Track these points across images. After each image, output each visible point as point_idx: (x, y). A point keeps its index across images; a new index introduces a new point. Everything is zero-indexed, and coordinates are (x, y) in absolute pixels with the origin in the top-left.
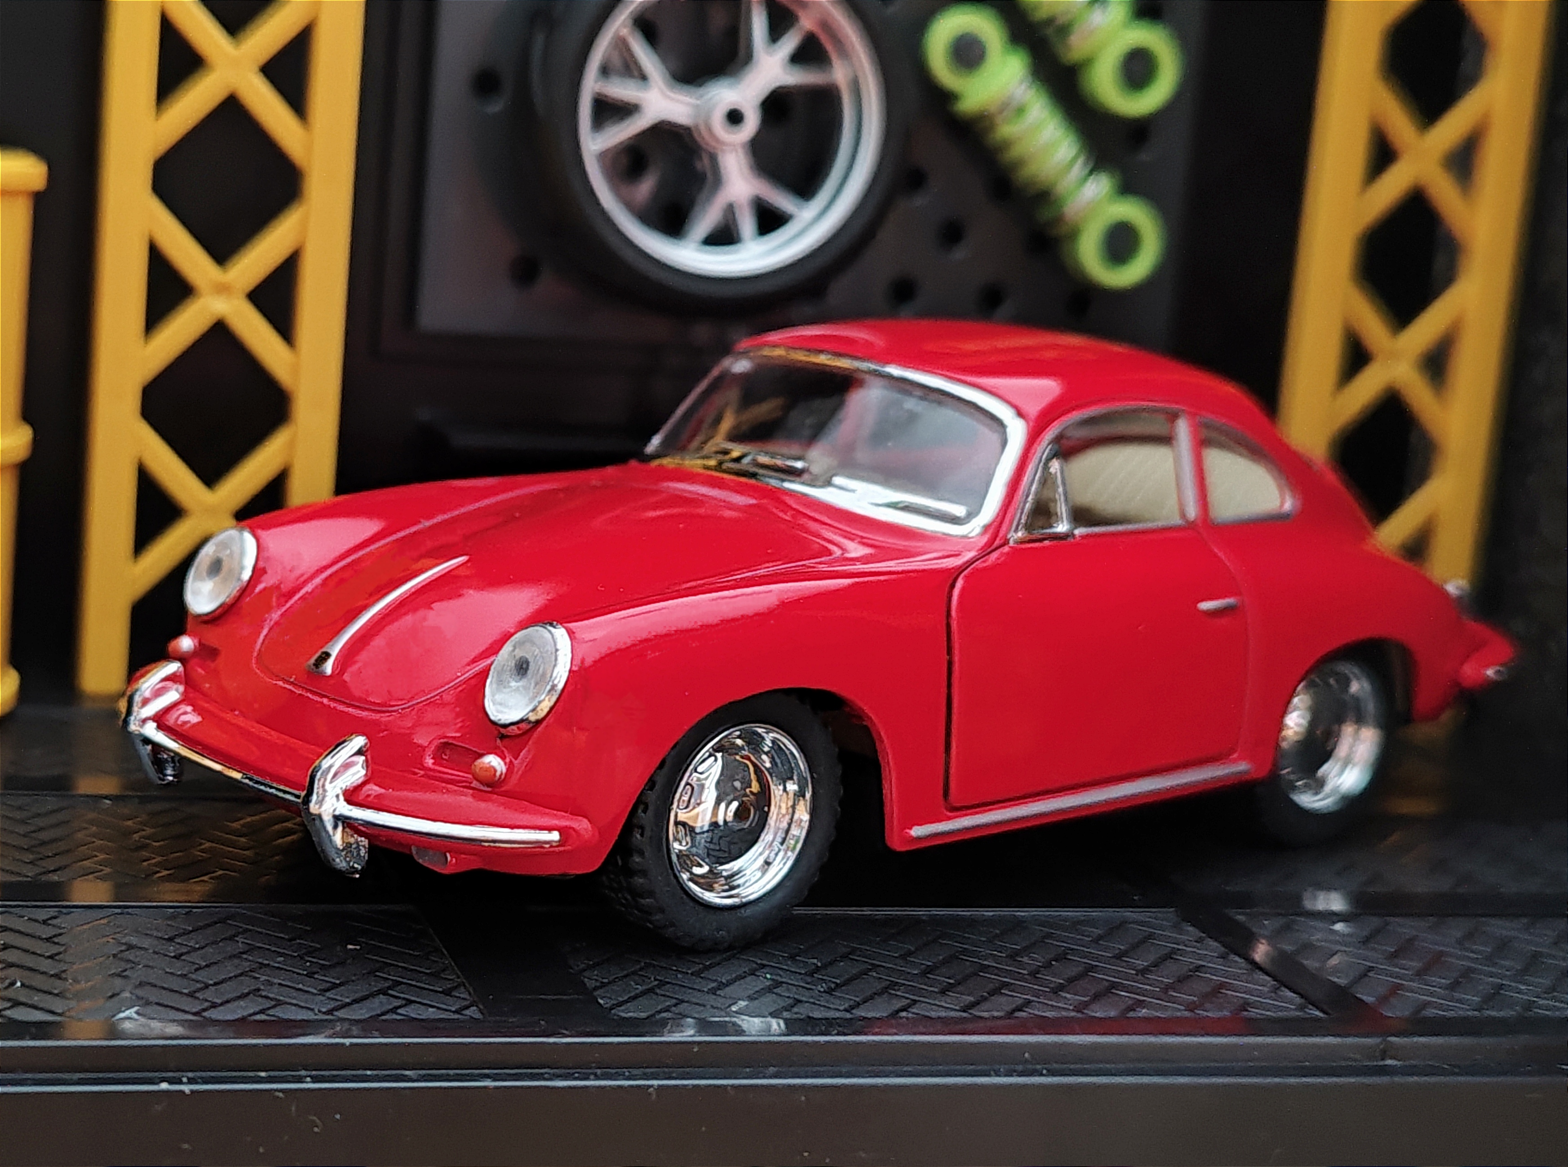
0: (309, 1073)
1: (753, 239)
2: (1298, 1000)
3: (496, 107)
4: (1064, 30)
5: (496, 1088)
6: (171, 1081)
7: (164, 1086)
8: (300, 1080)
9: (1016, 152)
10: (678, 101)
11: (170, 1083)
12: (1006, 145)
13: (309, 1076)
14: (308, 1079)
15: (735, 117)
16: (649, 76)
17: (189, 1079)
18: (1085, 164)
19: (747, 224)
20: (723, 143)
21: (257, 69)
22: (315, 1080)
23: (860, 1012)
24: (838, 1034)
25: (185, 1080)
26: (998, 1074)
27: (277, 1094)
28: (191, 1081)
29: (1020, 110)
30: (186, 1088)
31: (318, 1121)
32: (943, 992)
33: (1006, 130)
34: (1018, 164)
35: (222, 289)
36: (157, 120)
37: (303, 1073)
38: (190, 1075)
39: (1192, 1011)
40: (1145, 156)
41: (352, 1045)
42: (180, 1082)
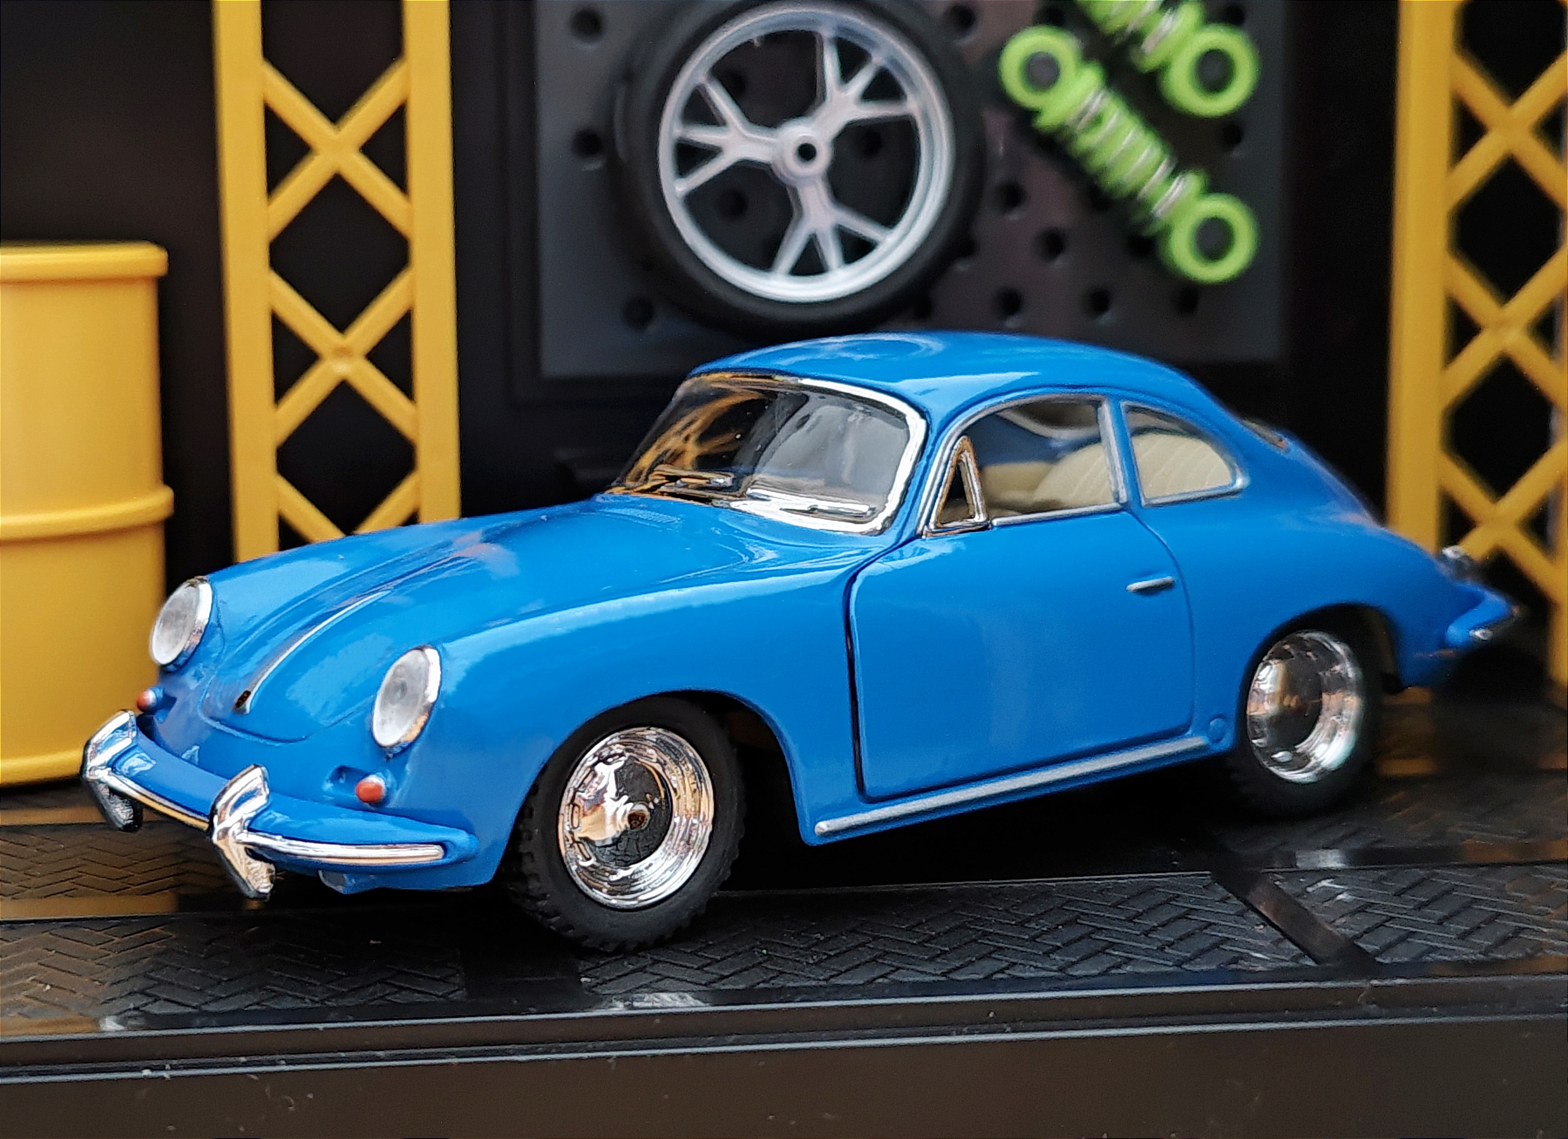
0: (283, 1057)
1: (839, 267)
2: (1297, 951)
3: (595, 165)
4: (1136, 38)
5: (460, 1063)
6: (152, 1069)
7: (146, 1072)
8: (274, 1063)
9: (1097, 161)
10: (759, 142)
11: (152, 1070)
12: (1088, 154)
13: (283, 1059)
14: (283, 1062)
15: (806, 152)
16: (728, 121)
17: (171, 1065)
18: (1169, 165)
19: (832, 253)
20: (797, 178)
21: (357, 149)
22: (288, 1063)
23: (839, 981)
24: (802, 1001)
25: (168, 1067)
26: (960, 1033)
27: (253, 1077)
28: (173, 1068)
29: (1097, 120)
30: (165, 1074)
31: (292, 1101)
32: (932, 959)
33: (1087, 141)
34: (1104, 170)
35: (343, 353)
36: (269, 205)
37: (278, 1057)
38: (175, 1062)
39: (1179, 966)
40: (1237, 153)
41: (326, 1029)
42: (163, 1068)
